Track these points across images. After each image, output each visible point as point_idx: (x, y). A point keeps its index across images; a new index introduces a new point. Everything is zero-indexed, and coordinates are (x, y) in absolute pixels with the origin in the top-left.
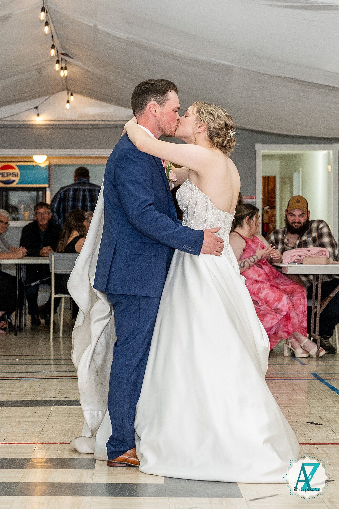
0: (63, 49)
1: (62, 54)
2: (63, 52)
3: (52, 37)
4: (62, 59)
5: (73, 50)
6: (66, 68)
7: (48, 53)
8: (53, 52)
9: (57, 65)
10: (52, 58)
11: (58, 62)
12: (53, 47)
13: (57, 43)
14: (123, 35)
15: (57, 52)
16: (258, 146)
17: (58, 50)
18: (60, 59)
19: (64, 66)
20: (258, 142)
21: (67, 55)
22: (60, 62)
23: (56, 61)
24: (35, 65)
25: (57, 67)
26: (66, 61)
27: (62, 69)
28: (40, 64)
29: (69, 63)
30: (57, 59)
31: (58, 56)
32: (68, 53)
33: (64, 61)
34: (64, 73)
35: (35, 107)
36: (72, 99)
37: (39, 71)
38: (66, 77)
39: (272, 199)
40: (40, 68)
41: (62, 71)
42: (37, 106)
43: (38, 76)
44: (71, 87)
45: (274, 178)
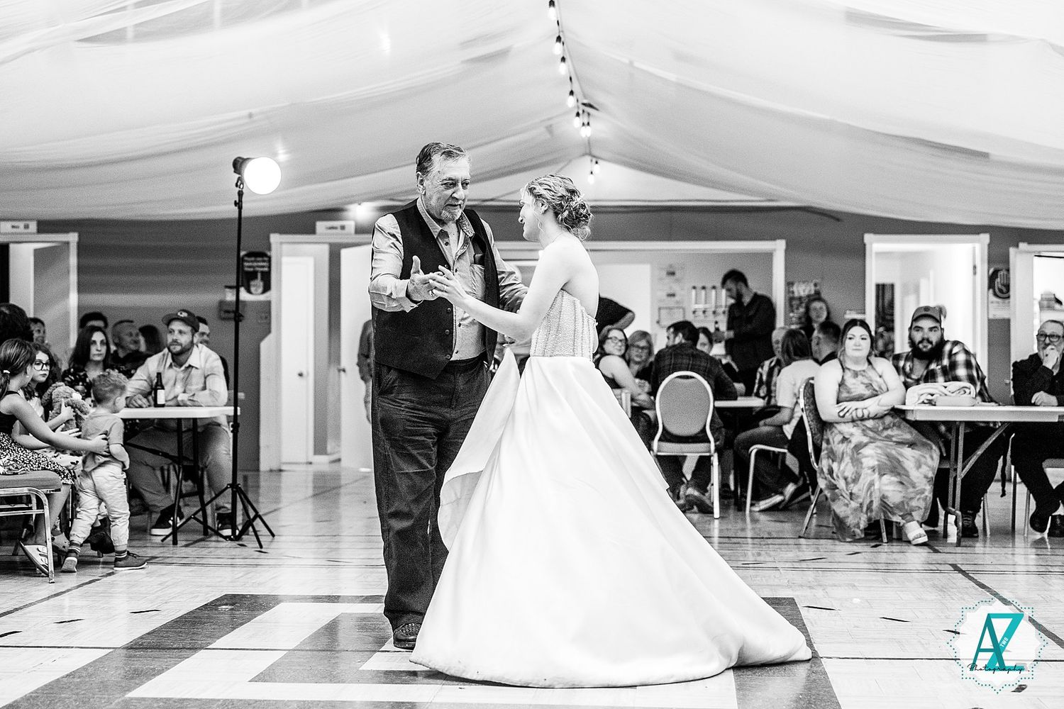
0: (585, 97)
1: (584, 104)
2: (585, 101)
3: (571, 79)
4: (583, 111)
5: (598, 98)
7: (565, 102)
8: (571, 101)
9: (577, 120)
10: (567, 112)
11: (578, 114)
12: (572, 93)
13: (576, 89)
14: (672, 77)
15: (578, 101)
16: (868, 238)
17: (579, 99)
18: (581, 112)
19: (586, 122)
20: (869, 232)
21: (591, 106)
22: (581, 116)
23: (574, 114)
24: (544, 121)
25: (577, 122)
26: (589, 114)
27: (583, 124)
28: (549, 119)
29: (594, 116)
30: (576, 111)
31: (578, 107)
32: (592, 104)
33: (586, 114)
34: (586, 132)
36: (596, 168)
37: (550, 129)
38: (590, 138)
39: (888, 317)
40: (551, 126)
41: (584, 128)
43: (548, 136)
44: (595, 152)
45: (892, 286)
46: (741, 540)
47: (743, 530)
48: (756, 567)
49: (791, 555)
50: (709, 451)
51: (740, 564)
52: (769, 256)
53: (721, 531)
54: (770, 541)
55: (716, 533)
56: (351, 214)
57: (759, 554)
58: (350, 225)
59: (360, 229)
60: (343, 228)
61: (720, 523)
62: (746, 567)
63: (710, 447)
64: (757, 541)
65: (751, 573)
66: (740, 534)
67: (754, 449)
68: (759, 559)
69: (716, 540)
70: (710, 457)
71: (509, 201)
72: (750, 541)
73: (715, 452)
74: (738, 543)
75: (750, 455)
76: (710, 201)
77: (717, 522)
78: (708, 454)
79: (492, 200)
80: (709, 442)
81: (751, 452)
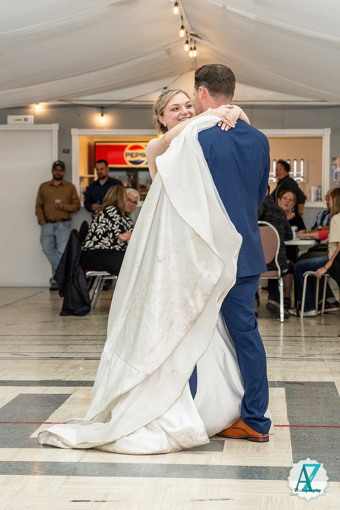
0: (192, 29)
1: (192, 35)
2: (192, 33)
3: (182, 18)
4: (191, 40)
6: (195, 49)
7: (178, 33)
8: (182, 33)
9: (187, 45)
10: (181, 39)
11: (187, 42)
12: (182, 27)
13: (186, 24)
15: (187, 32)
17: (188, 31)
18: (189, 40)
19: (193, 47)
21: (196, 36)
22: (189, 43)
23: (185, 42)
24: (164, 46)
25: (187, 47)
26: (195, 41)
27: (191, 49)
28: (169, 45)
29: (199, 43)
30: (186, 40)
31: (187, 37)
32: (197, 34)
33: (193, 42)
34: (193, 54)
35: (164, 87)
37: (168, 52)
38: (195, 58)
40: (169, 49)
41: (191, 51)
42: (166, 86)
43: (168, 56)
46: (297, 338)
47: (300, 331)
48: (309, 358)
49: (332, 350)
50: (277, 276)
51: (297, 356)
52: (319, 139)
53: (285, 331)
54: (318, 339)
55: (282, 333)
56: (31, 110)
57: (310, 349)
58: (31, 118)
59: (38, 121)
60: (26, 120)
61: (284, 325)
62: (300, 359)
63: (278, 273)
64: (309, 339)
65: (304, 363)
66: (298, 334)
67: (307, 274)
68: (311, 352)
69: (281, 338)
70: (277, 280)
71: (141, 101)
72: (304, 339)
73: (281, 277)
74: (297, 341)
75: (304, 278)
76: (279, 101)
77: (282, 325)
78: (276, 278)
79: (128, 100)
80: (277, 270)
81: (305, 276)
